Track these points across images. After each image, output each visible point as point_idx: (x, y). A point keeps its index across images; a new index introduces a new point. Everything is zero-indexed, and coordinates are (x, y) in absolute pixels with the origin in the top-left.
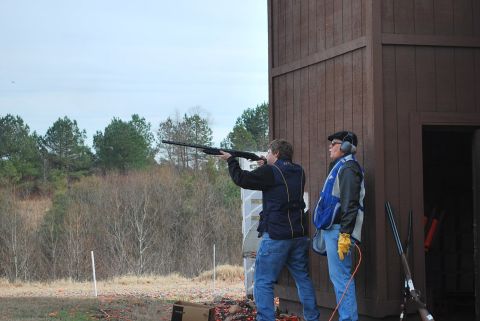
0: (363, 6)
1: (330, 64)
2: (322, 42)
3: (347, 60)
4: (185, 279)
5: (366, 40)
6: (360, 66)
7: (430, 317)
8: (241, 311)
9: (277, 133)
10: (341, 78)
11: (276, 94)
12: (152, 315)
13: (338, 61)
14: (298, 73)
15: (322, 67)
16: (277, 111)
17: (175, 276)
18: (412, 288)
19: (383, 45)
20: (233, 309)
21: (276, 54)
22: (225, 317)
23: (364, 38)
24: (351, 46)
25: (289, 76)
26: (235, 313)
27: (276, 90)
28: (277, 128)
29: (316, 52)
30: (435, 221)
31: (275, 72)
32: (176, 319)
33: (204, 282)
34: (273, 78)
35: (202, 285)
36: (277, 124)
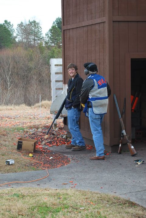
0: (104, 2)
1: (90, 27)
2: (85, 17)
3: (97, 27)
4: (28, 107)
5: (105, 19)
6: (103, 30)
7: (132, 147)
8: (50, 138)
9: (66, 56)
10: (94, 35)
11: (65, 39)
12: (9, 141)
13: (93, 27)
14: (75, 29)
15: (85, 29)
16: (66, 46)
17: (23, 106)
18: (125, 134)
19: (113, 21)
20: (46, 137)
21: (65, 19)
22: (42, 141)
23: (104, 17)
24: (99, 21)
25: (70, 30)
26: (47, 139)
27: (65, 36)
28: (66, 54)
29: (83, 21)
30: (137, 98)
31: (65, 28)
32: (20, 147)
33: (36, 109)
34: (64, 30)
35: (35, 111)
36: (66, 52)
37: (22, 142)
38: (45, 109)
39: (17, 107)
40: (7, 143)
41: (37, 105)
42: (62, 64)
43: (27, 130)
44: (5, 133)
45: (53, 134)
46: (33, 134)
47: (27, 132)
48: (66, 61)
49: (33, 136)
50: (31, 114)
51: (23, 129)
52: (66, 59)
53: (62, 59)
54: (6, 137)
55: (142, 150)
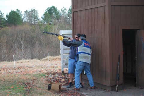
1: (93, 10)
2: (90, 3)
3: (99, 9)
4: (38, 60)
6: (104, 11)
8: (65, 81)
9: (75, 28)
10: (97, 14)
11: (74, 17)
13: (96, 9)
14: (82, 11)
15: (90, 10)
16: (75, 22)
17: (35, 60)
19: (111, 5)
20: (63, 80)
21: (74, 5)
23: (105, 3)
24: (101, 5)
25: (78, 12)
26: (63, 82)
27: (74, 16)
28: (75, 27)
29: (88, 6)
31: (74, 10)
32: (50, 88)
33: (44, 61)
34: (73, 12)
35: (44, 62)
36: (75, 26)
37: (51, 85)
38: (50, 62)
39: (32, 60)
40: (39, 85)
41: (44, 59)
42: (72, 33)
43: (47, 76)
44: (34, 78)
45: (66, 78)
46: (53, 78)
47: (48, 77)
48: (75, 32)
49: (54, 80)
50: (42, 65)
51: (45, 75)
52: (75, 30)
53: (72, 30)
54: (37, 81)
55: (130, 89)
